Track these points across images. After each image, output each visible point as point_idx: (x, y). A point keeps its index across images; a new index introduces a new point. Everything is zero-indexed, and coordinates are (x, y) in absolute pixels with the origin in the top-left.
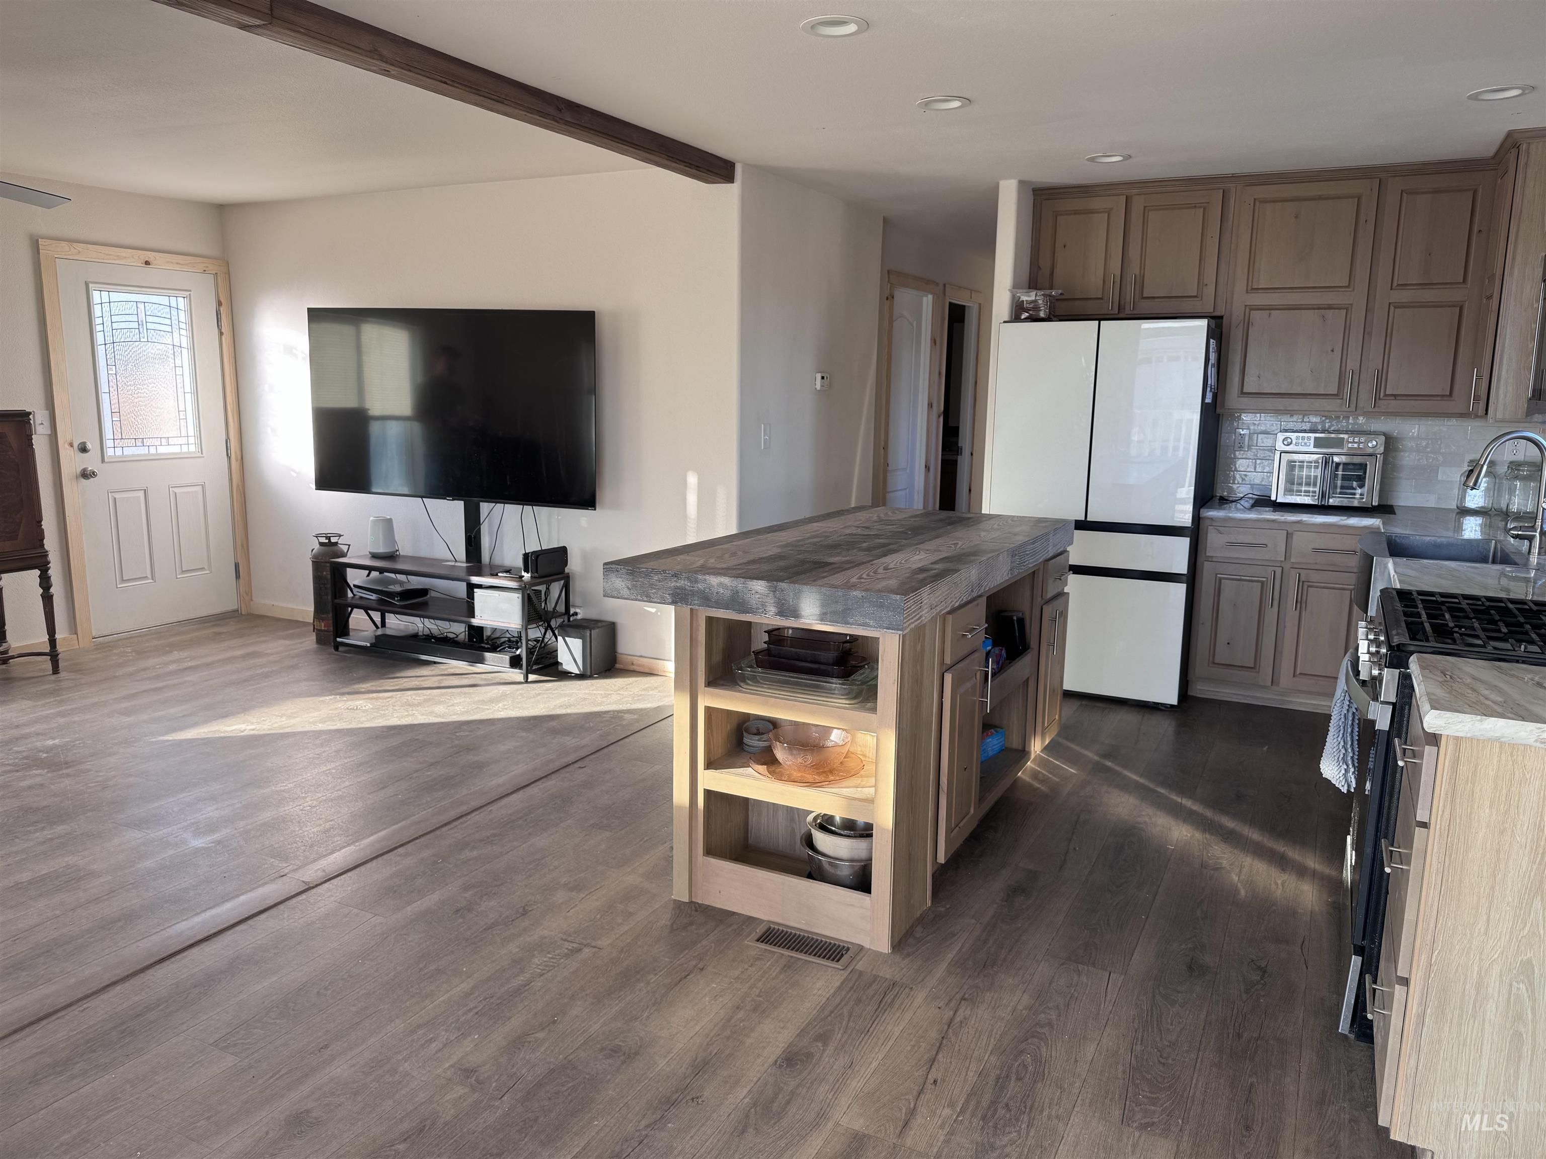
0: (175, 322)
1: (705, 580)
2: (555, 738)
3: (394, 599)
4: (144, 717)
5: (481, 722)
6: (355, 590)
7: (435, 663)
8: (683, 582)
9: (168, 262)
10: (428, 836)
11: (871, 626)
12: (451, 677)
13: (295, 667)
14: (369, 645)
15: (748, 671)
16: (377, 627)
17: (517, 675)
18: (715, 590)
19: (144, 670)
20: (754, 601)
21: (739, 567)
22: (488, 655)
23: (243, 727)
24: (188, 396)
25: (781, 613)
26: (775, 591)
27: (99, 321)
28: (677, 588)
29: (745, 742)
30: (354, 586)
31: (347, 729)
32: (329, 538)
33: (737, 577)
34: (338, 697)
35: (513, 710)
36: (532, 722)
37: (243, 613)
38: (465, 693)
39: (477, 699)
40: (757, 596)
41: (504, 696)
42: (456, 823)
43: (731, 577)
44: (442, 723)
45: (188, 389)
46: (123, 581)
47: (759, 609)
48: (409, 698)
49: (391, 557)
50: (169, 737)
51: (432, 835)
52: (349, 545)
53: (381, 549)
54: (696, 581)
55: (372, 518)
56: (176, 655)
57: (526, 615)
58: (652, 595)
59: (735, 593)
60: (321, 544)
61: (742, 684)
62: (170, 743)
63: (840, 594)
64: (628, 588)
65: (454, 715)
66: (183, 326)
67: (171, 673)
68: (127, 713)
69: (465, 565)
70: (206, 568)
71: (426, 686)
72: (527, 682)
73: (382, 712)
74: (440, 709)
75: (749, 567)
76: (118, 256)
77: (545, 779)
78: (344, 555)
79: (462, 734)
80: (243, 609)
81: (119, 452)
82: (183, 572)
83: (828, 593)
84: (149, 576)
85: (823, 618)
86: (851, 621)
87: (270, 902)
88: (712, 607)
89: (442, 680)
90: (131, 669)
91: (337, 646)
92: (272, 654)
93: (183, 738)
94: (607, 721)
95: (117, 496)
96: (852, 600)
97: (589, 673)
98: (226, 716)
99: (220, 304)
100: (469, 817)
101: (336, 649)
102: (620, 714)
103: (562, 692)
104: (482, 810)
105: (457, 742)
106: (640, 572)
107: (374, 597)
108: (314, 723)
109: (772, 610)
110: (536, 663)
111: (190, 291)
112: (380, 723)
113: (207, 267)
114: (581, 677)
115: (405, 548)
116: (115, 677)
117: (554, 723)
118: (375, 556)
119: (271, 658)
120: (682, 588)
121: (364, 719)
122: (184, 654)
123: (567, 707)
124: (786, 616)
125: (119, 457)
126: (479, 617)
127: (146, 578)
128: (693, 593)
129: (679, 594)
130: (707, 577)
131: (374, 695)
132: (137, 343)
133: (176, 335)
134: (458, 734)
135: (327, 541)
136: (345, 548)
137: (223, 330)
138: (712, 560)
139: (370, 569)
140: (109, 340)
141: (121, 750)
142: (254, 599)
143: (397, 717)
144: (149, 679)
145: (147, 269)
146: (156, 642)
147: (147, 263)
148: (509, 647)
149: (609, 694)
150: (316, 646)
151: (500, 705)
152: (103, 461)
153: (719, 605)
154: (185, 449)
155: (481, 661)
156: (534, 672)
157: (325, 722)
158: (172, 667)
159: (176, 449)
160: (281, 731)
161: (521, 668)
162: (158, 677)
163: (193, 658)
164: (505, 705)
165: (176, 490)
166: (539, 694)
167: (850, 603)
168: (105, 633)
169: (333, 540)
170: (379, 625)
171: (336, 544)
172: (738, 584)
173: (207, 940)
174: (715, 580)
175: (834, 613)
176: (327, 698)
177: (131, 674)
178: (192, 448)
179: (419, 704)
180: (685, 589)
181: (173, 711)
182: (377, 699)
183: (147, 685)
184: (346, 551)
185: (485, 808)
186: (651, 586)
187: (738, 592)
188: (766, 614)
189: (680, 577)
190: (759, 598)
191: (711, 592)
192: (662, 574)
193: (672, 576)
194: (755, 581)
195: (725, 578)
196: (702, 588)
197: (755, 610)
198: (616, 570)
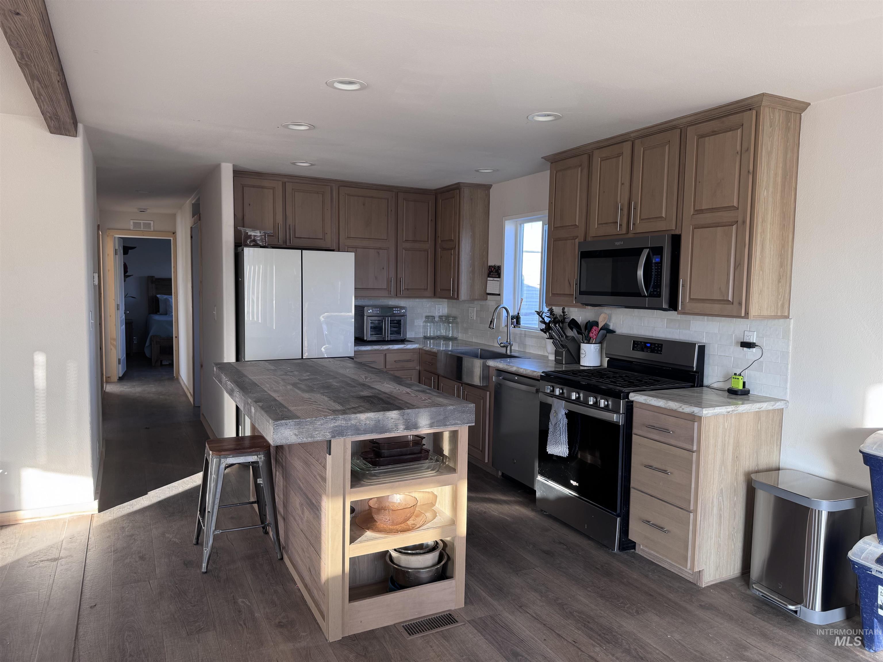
8: (338, 422)
11: (459, 424)
18: (363, 423)
20: (390, 424)
25: (407, 428)
26: (404, 416)
28: (335, 427)
33: (378, 412)
43: (374, 412)
47: (394, 428)
54: (349, 420)
58: (314, 436)
63: (442, 409)
64: (296, 435)
83: (435, 410)
85: (431, 426)
86: (448, 423)
88: (362, 434)
96: (448, 412)
106: (306, 422)
109: (402, 427)
120: (339, 426)
124: (410, 429)
128: (347, 428)
129: (337, 431)
153: (366, 432)
167: (447, 413)
172: (380, 415)
174: (363, 416)
175: (438, 421)
180: (342, 427)
186: (315, 429)
187: (379, 421)
188: (398, 431)
189: (338, 419)
190: (393, 422)
191: (360, 424)
192: (324, 420)
193: (332, 420)
194: (391, 411)
195: (370, 413)
196: (354, 423)
197: (391, 430)
198: (285, 424)
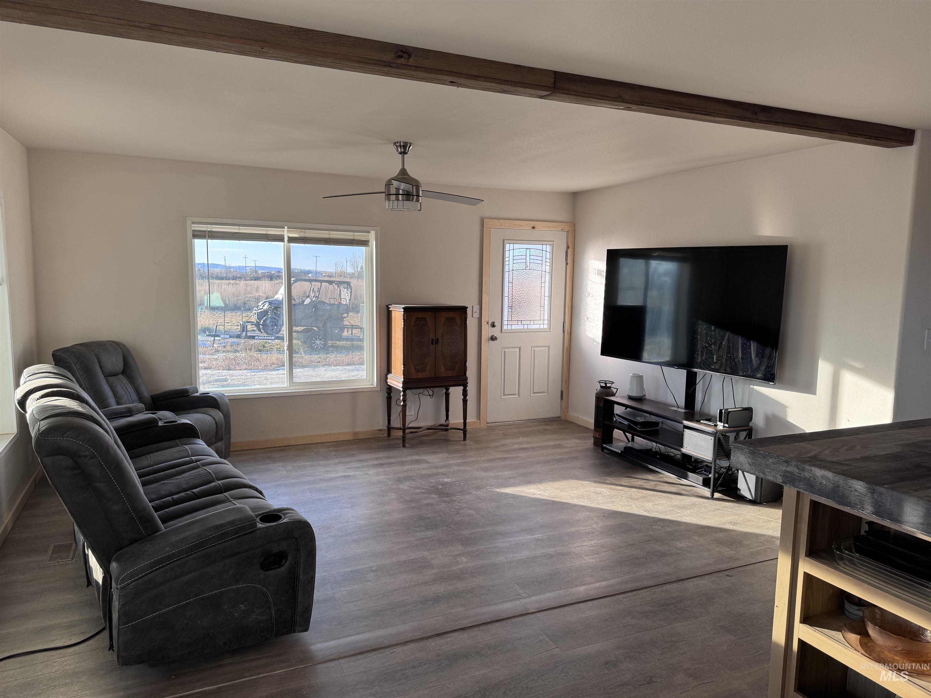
0: (544, 258)
1: (811, 470)
2: (718, 546)
3: (637, 427)
4: (492, 474)
5: (671, 522)
6: (617, 417)
7: (657, 472)
8: (792, 468)
9: (544, 227)
10: (608, 599)
12: (665, 484)
13: (576, 458)
14: (620, 452)
15: (846, 554)
16: (629, 441)
17: (707, 492)
18: (819, 480)
19: (503, 445)
20: (853, 497)
21: (847, 463)
22: (690, 474)
23: (535, 491)
24: (546, 298)
25: (879, 513)
26: (874, 493)
27: (507, 259)
28: (786, 472)
29: (846, 607)
30: (616, 414)
31: (589, 507)
32: (606, 384)
33: (839, 474)
34: (592, 483)
35: (695, 517)
36: (706, 530)
37: (563, 419)
38: (669, 498)
39: (674, 503)
40: (856, 494)
41: (694, 505)
42: (630, 594)
43: (834, 472)
44: (648, 517)
45: (547, 294)
46: (504, 395)
47: (857, 505)
48: (633, 493)
49: (640, 399)
50: (498, 490)
51: (612, 598)
52: (617, 389)
53: (634, 394)
54: (803, 470)
55: (631, 374)
56: (521, 439)
57: (716, 452)
58: (767, 473)
59: (836, 488)
60: (602, 387)
61: (840, 563)
62: (497, 493)
64: (749, 464)
65: (656, 512)
66: (548, 260)
67: (514, 450)
68: (485, 470)
69: (683, 411)
70: (546, 392)
71: (646, 487)
72: (712, 498)
73: (614, 500)
74: (649, 505)
75: (858, 464)
76: (520, 225)
77: (700, 578)
78: (613, 395)
79: (656, 527)
80: (563, 418)
81: (509, 327)
82: (534, 393)
84: (517, 394)
87: (505, 616)
88: (816, 494)
89: (657, 484)
90: (497, 444)
91: (603, 449)
92: (568, 448)
93: (504, 492)
94: (761, 542)
95: (506, 350)
97: (758, 501)
98: (529, 483)
99: (568, 247)
100: (639, 592)
101: (603, 451)
102: (773, 539)
103: (735, 511)
104: (650, 589)
105: (651, 533)
106: (759, 454)
107: (626, 423)
108: (573, 498)
109: (869, 508)
110: (720, 486)
111: (554, 241)
112: (609, 507)
113: (564, 228)
114: (753, 502)
115: (650, 395)
116: (489, 447)
117: (721, 535)
118: (630, 398)
119: (566, 450)
120: (791, 473)
121: (601, 502)
122: (525, 439)
123: (735, 524)
125: (509, 330)
126: (685, 448)
127: (515, 394)
128: (800, 479)
129: (788, 477)
130: (813, 468)
131: (613, 487)
132: (524, 270)
133: (544, 266)
134: (653, 527)
135: (605, 385)
136: (615, 390)
137: (568, 262)
138: (827, 452)
139: (626, 406)
140: (511, 268)
141: (474, 492)
142: (569, 412)
143: (621, 505)
144: (503, 451)
145: (533, 230)
146: (515, 430)
147: (533, 228)
148: (705, 471)
149: (770, 521)
150: (593, 446)
151: (688, 512)
152: (501, 332)
153: (821, 493)
154: (542, 327)
155: (686, 477)
156: (719, 492)
157: (579, 498)
158: (516, 446)
159: (537, 327)
160: (554, 499)
161: (709, 488)
162: (507, 451)
163: (528, 443)
164: (691, 513)
165: (535, 348)
166: (718, 509)
168: (494, 421)
169: (608, 385)
170: (630, 439)
171: (610, 387)
172: (839, 479)
173: (464, 630)
174: (819, 471)
176: (586, 482)
177: (497, 447)
178: (546, 326)
179: (637, 499)
180: (794, 475)
181: (507, 473)
182: (614, 489)
183: (501, 455)
184: (615, 392)
185: (652, 588)
186: (767, 466)
187: (838, 486)
188: (863, 511)
189: (790, 464)
190: (858, 496)
191: (815, 481)
192: (776, 458)
193: (784, 462)
194: (855, 480)
195: (828, 472)
196: (808, 477)
197: (853, 505)
198: (741, 449)
